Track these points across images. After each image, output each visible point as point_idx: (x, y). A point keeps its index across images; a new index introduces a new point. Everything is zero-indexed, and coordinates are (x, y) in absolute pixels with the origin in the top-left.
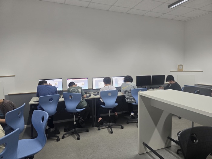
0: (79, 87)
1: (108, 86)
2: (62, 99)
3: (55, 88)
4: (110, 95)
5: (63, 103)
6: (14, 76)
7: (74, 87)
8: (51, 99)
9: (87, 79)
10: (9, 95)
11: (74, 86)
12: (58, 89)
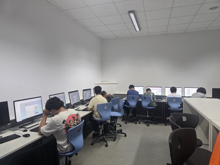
0: (152, 93)
1: (174, 94)
2: (140, 100)
3: (138, 93)
4: (174, 100)
5: (141, 102)
6: (118, 84)
7: (149, 93)
8: (133, 98)
9: (161, 88)
10: (115, 94)
11: (149, 91)
12: (140, 93)
